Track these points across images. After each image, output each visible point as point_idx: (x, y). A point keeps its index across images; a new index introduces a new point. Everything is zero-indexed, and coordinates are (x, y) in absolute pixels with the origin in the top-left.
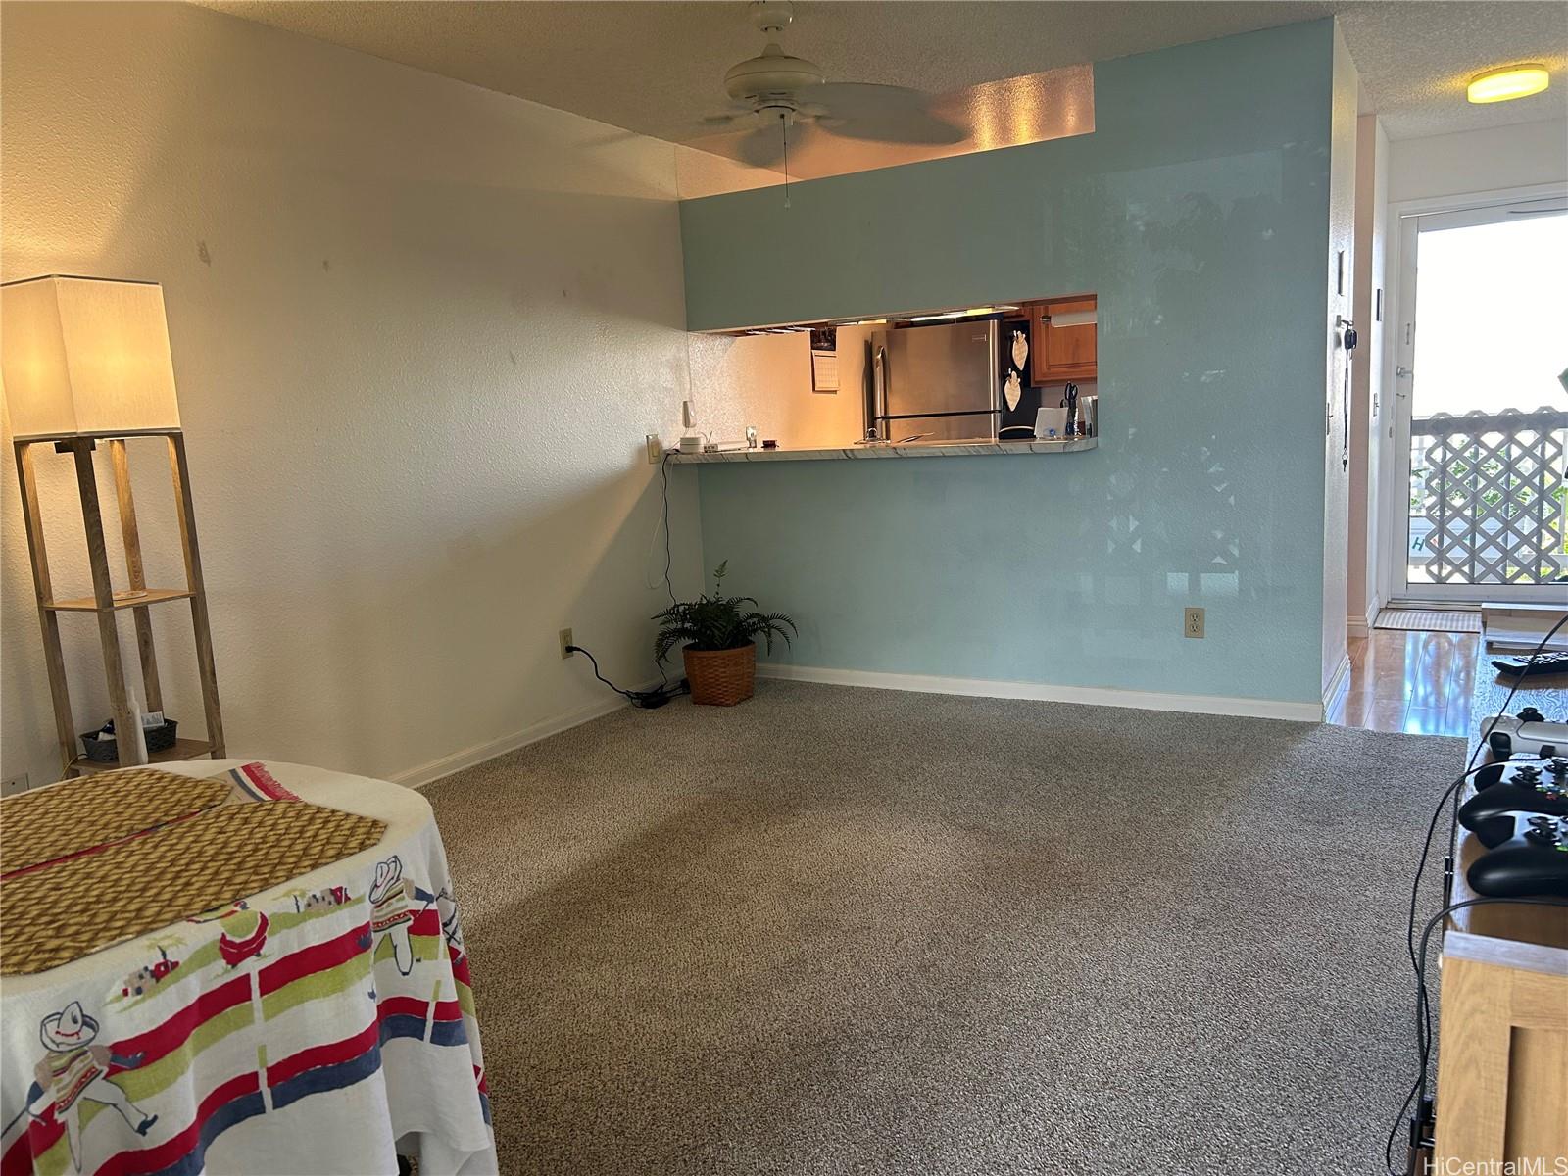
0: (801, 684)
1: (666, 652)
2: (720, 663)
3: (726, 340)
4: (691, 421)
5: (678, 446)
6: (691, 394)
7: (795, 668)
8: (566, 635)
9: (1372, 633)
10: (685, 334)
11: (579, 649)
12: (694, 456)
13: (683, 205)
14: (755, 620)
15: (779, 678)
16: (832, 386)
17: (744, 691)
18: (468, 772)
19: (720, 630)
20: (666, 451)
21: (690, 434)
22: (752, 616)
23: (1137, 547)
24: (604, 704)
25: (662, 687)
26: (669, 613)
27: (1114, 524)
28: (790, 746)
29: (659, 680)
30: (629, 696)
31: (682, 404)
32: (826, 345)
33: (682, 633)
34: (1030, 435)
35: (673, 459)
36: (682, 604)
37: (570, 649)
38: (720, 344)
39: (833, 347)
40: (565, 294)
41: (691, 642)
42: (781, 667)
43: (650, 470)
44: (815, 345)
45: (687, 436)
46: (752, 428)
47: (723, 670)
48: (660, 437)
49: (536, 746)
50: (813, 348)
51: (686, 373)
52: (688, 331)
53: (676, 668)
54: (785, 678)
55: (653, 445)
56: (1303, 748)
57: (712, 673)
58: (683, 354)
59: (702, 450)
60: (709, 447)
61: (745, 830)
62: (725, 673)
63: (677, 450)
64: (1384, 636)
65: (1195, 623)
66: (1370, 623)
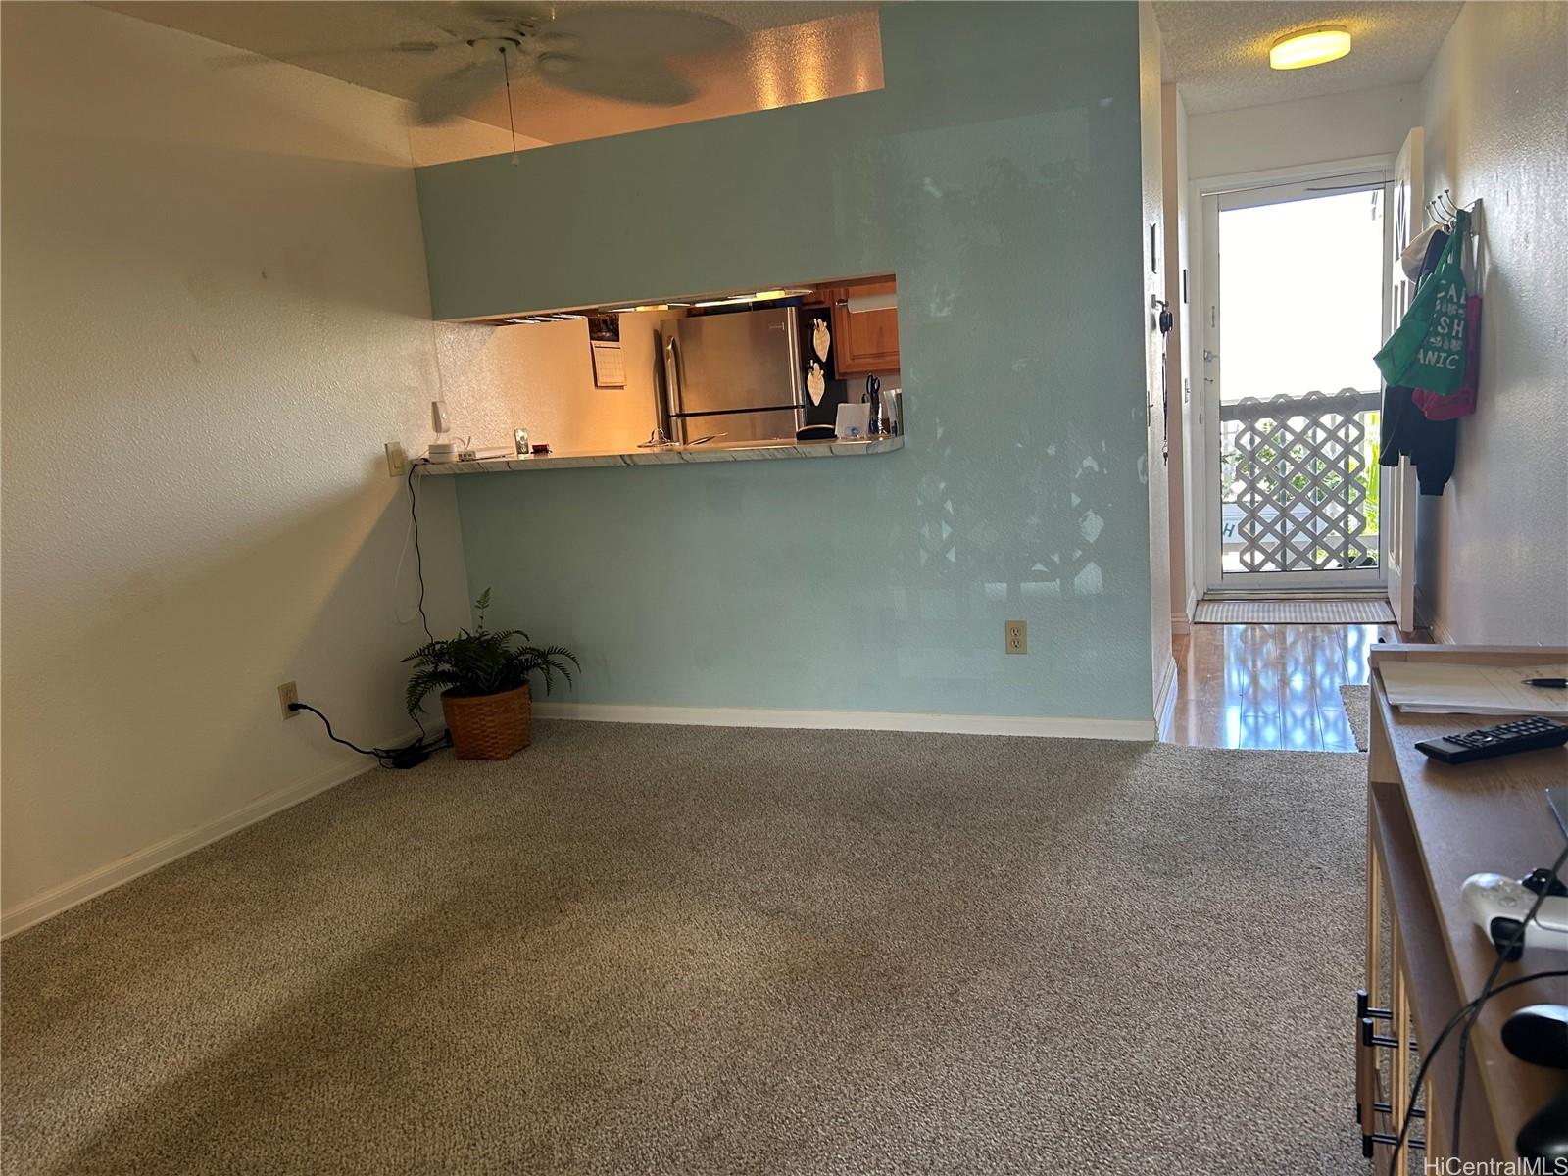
0: (591, 726)
1: (419, 700)
2: (488, 712)
3: (486, 330)
4: (444, 426)
5: (427, 455)
6: (442, 395)
7: (582, 707)
8: (288, 690)
9: (1193, 629)
10: (429, 324)
11: (305, 707)
12: (446, 466)
13: (418, 172)
14: (529, 656)
15: (564, 718)
16: (618, 380)
17: (520, 740)
18: (155, 875)
19: (485, 671)
20: (411, 461)
21: (443, 440)
22: (524, 651)
23: (951, 556)
24: (344, 768)
25: (420, 740)
26: (422, 652)
27: (925, 531)
28: (567, 811)
29: (416, 732)
30: (377, 755)
31: (431, 404)
32: (608, 335)
33: (437, 677)
34: (830, 435)
35: (420, 469)
36: (438, 643)
37: (294, 707)
38: (477, 334)
39: (616, 337)
40: (264, 275)
41: (450, 686)
42: (566, 706)
43: (392, 485)
44: (595, 336)
45: (440, 442)
46: (523, 430)
47: (490, 719)
48: (403, 446)
49: (250, 831)
50: (592, 339)
51: (435, 369)
52: (434, 320)
53: (434, 716)
54: (570, 718)
55: (394, 456)
56: (1140, 776)
57: (476, 723)
58: (429, 346)
59: (457, 459)
60: (465, 455)
61: (497, 938)
62: (492, 721)
63: (426, 460)
64: (1203, 631)
65: (1016, 638)
66: (1190, 618)
